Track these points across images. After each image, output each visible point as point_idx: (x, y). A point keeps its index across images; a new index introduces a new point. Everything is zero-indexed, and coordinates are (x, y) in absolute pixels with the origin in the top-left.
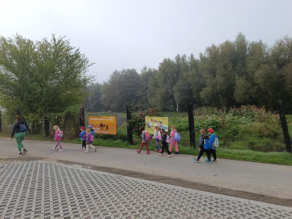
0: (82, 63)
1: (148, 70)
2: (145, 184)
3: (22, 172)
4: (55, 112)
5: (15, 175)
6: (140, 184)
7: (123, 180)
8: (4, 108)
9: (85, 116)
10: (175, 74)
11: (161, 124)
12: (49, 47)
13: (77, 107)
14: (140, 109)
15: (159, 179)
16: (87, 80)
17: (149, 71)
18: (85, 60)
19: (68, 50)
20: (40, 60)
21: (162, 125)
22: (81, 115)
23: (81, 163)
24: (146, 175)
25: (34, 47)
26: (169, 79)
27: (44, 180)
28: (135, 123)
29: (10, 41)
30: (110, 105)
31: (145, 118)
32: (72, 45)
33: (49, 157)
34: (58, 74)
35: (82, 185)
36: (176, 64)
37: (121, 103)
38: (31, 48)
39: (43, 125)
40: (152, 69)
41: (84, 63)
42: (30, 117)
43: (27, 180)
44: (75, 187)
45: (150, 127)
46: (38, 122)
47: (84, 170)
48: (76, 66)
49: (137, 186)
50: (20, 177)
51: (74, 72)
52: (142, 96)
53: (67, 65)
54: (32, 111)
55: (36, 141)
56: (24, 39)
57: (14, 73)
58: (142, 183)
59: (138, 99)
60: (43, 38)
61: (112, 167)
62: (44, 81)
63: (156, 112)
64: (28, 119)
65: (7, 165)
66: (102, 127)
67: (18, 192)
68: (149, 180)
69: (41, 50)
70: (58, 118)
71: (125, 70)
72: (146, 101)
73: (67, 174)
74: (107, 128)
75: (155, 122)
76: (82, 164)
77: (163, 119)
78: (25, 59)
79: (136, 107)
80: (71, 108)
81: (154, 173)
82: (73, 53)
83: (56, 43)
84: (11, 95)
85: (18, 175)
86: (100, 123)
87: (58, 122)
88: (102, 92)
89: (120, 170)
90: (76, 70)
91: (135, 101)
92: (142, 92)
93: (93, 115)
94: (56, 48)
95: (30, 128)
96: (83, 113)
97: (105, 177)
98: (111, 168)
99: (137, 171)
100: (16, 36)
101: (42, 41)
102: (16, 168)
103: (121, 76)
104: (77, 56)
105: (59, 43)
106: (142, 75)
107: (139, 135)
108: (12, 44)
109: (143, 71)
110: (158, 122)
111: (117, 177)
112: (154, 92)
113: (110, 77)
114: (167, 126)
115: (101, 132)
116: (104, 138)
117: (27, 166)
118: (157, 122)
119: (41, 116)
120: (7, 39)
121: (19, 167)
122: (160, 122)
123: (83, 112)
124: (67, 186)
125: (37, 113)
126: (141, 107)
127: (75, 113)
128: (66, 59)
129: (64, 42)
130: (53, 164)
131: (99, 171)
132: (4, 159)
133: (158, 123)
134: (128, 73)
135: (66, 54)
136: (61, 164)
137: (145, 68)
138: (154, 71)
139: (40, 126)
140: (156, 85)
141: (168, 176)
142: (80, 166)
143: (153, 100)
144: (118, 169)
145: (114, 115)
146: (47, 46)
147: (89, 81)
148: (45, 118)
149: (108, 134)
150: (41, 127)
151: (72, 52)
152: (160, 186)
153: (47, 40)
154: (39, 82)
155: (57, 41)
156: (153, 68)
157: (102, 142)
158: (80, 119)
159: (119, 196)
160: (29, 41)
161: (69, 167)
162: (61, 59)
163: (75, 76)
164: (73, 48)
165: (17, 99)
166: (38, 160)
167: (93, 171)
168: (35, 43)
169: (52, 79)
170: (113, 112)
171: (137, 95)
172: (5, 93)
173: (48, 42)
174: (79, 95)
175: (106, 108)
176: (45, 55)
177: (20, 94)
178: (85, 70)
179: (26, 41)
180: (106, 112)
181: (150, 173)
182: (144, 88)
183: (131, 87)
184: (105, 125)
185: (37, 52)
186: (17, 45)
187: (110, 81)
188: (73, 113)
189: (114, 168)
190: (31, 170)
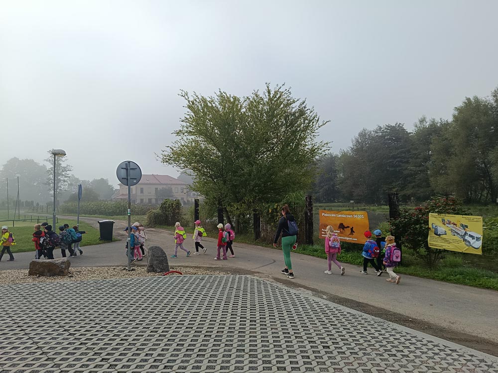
0: (309, 123)
1: (428, 124)
2: (436, 344)
3: (227, 289)
4: (268, 203)
5: (218, 293)
6: (425, 342)
7: (389, 329)
8: (203, 195)
9: (314, 209)
10: (492, 128)
11: (465, 229)
12: (261, 104)
13: (301, 195)
14: (412, 198)
15: (466, 340)
16: (316, 150)
17: (431, 125)
18: (314, 118)
19: (288, 105)
20: (249, 124)
21: (467, 232)
22: (307, 207)
23: (309, 287)
24: (434, 327)
25: (241, 106)
26: (476, 137)
27: (257, 307)
28: (406, 226)
29: (212, 101)
30: (353, 190)
31: (428, 216)
32: (294, 96)
33: (261, 271)
34: (273, 144)
35: (315, 325)
36: (494, 107)
37: (373, 188)
38: (237, 109)
39: (252, 222)
40: (438, 120)
41: (311, 123)
42: (235, 209)
43: (235, 303)
44: (305, 327)
45: (439, 235)
46: (244, 217)
47: (317, 299)
48: (299, 129)
49: (419, 344)
50: (225, 296)
51: (296, 139)
52: (417, 173)
53: (286, 128)
54: (238, 200)
55: (242, 245)
56: (229, 96)
57: (215, 145)
58: (429, 342)
59: (409, 179)
60: (254, 92)
61: (365, 301)
62: (254, 155)
63: (453, 205)
64: (232, 212)
65: (208, 276)
66: (343, 229)
67: (224, 319)
68: (443, 338)
69: (250, 109)
70: (273, 212)
71: (382, 127)
72: (425, 183)
73: (290, 303)
74: (352, 231)
75: (452, 225)
76: (313, 290)
77: (469, 220)
78: (229, 125)
79: (404, 195)
80: (292, 196)
81: (451, 325)
82: (295, 109)
83: (271, 95)
84: (211, 177)
85: (222, 293)
86: (338, 223)
87: (273, 217)
88: (338, 169)
89: (381, 309)
90: (300, 136)
91: (402, 184)
92: (416, 167)
93: (323, 208)
94: (272, 103)
95: (234, 225)
96: (310, 204)
97: (354, 318)
98: (363, 303)
99: (414, 317)
100: (219, 93)
101: (251, 96)
102: (220, 283)
103: (373, 138)
104: (302, 112)
105: (275, 96)
106: (417, 133)
107: (415, 249)
108: (214, 105)
109: (419, 125)
110: (458, 225)
111: (376, 322)
112: (443, 166)
113: (352, 142)
114: (480, 234)
115: (342, 238)
116: (346, 248)
117: (233, 282)
118: (455, 224)
119: (249, 207)
120: (208, 99)
121: (224, 282)
122: (462, 225)
123: (310, 202)
124: (292, 322)
125: (244, 203)
126: (413, 195)
127: (297, 204)
128: (285, 119)
129: (283, 92)
130: (268, 282)
131: (343, 305)
132: (203, 267)
133: (457, 227)
134: (387, 132)
135: (285, 112)
136: (280, 285)
137: (422, 121)
138: (441, 124)
139: (246, 222)
140: (447, 151)
141: (486, 337)
142: (310, 292)
143: (441, 180)
144: (377, 308)
145: (360, 208)
146: (259, 103)
147: (320, 151)
148: (255, 210)
149: (354, 242)
150: (249, 223)
151: (295, 107)
152: (470, 355)
153: (258, 94)
154: (247, 157)
155: (272, 92)
156: (441, 119)
157: (343, 255)
158: (306, 213)
159: (383, 357)
160: (235, 98)
161: (293, 291)
162: (277, 121)
163: (298, 144)
164: (296, 100)
165: (218, 183)
166: (247, 274)
167: (332, 305)
168: (242, 100)
169: (264, 152)
170: (358, 203)
171: (406, 172)
172: (204, 174)
173: (260, 96)
174: (304, 175)
175: (345, 195)
176: (256, 116)
177: (222, 175)
178: (314, 134)
179: (231, 98)
180: (345, 202)
181: (445, 324)
182: (420, 159)
183: (394, 157)
184: (348, 227)
185: (244, 113)
186: (219, 106)
187: (352, 149)
188: (294, 203)
189: (369, 305)
190: (238, 289)
